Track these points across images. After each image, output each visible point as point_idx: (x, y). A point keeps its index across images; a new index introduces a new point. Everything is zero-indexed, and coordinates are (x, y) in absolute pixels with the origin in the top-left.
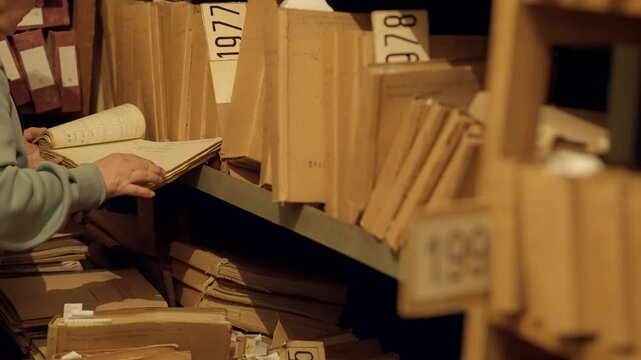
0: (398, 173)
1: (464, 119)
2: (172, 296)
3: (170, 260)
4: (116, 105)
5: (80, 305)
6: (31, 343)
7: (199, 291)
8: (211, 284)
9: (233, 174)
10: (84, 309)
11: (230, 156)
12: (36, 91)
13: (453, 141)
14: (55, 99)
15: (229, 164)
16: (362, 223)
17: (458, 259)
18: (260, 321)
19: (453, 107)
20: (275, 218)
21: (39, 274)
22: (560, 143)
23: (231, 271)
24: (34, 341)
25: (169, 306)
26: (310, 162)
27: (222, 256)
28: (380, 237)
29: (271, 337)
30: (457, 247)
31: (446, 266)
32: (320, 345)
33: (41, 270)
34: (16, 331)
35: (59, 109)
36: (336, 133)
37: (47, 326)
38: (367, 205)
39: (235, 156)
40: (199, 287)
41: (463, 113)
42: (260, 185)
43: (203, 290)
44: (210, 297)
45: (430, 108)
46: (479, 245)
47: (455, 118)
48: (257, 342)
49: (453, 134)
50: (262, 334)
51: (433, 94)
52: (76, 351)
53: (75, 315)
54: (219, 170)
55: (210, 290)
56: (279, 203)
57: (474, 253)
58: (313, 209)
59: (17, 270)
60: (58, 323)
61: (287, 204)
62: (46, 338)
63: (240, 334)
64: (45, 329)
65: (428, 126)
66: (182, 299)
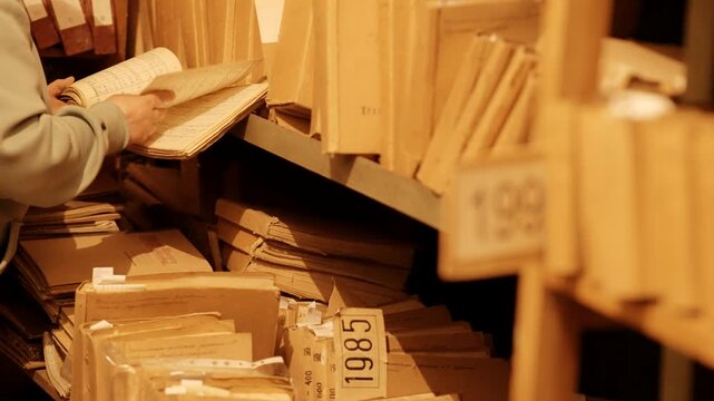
0: (458, 119)
1: (530, 57)
2: (218, 260)
3: (216, 219)
4: (155, 47)
5: (111, 269)
6: (60, 311)
7: (246, 254)
8: (259, 246)
9: (282, 122)
10: (115, 273)
11: (277, 102)
12: (64, 31)
13: (518, 82)
14: (87, 41)
15: (277, 111)
16: (420, 176)
17: (508, 214)
18: (315, 287)
19: (519, 43)
20: (325, 172)
21: (70, 235)
22: (635, 82)
23: (283, 232)
24: (64, 309)
25: (214, 270)
26: (364, 108)
27: (271, 214)
28: (439, 191)
29: (327, 304)
30: (506, 201)
31: (494, 222)
32: (379, 313)
33: (72, 230)
34: (44, 297)
35: (92, 51)
36: (391, 74)
37: (74, 293)
38: (423, 156)
39: (284, 102)
40: (246, 250)
41: (529, 50)
42: (311, 135)
43: (251, 252)
44: (259, 260)
45: (493, 45)
46: (532, 197)
47: (520, 56)
48: (310, 310)
49: (518, 74)
50: (318, 301)
51: (498, 30)
52: (107, 319)
53: (104, 280)
54: (267, 118)
55: (259, 253)
56: (329, 154)
57: (526, 207)
58: (367, 161)
59: (47, 231)
60: (86, 289)
61: (338, 156)
62: (73, 306)
63: (292, 301)
64: (72, 296)
65: (491, 66)
66: (230, 262)
